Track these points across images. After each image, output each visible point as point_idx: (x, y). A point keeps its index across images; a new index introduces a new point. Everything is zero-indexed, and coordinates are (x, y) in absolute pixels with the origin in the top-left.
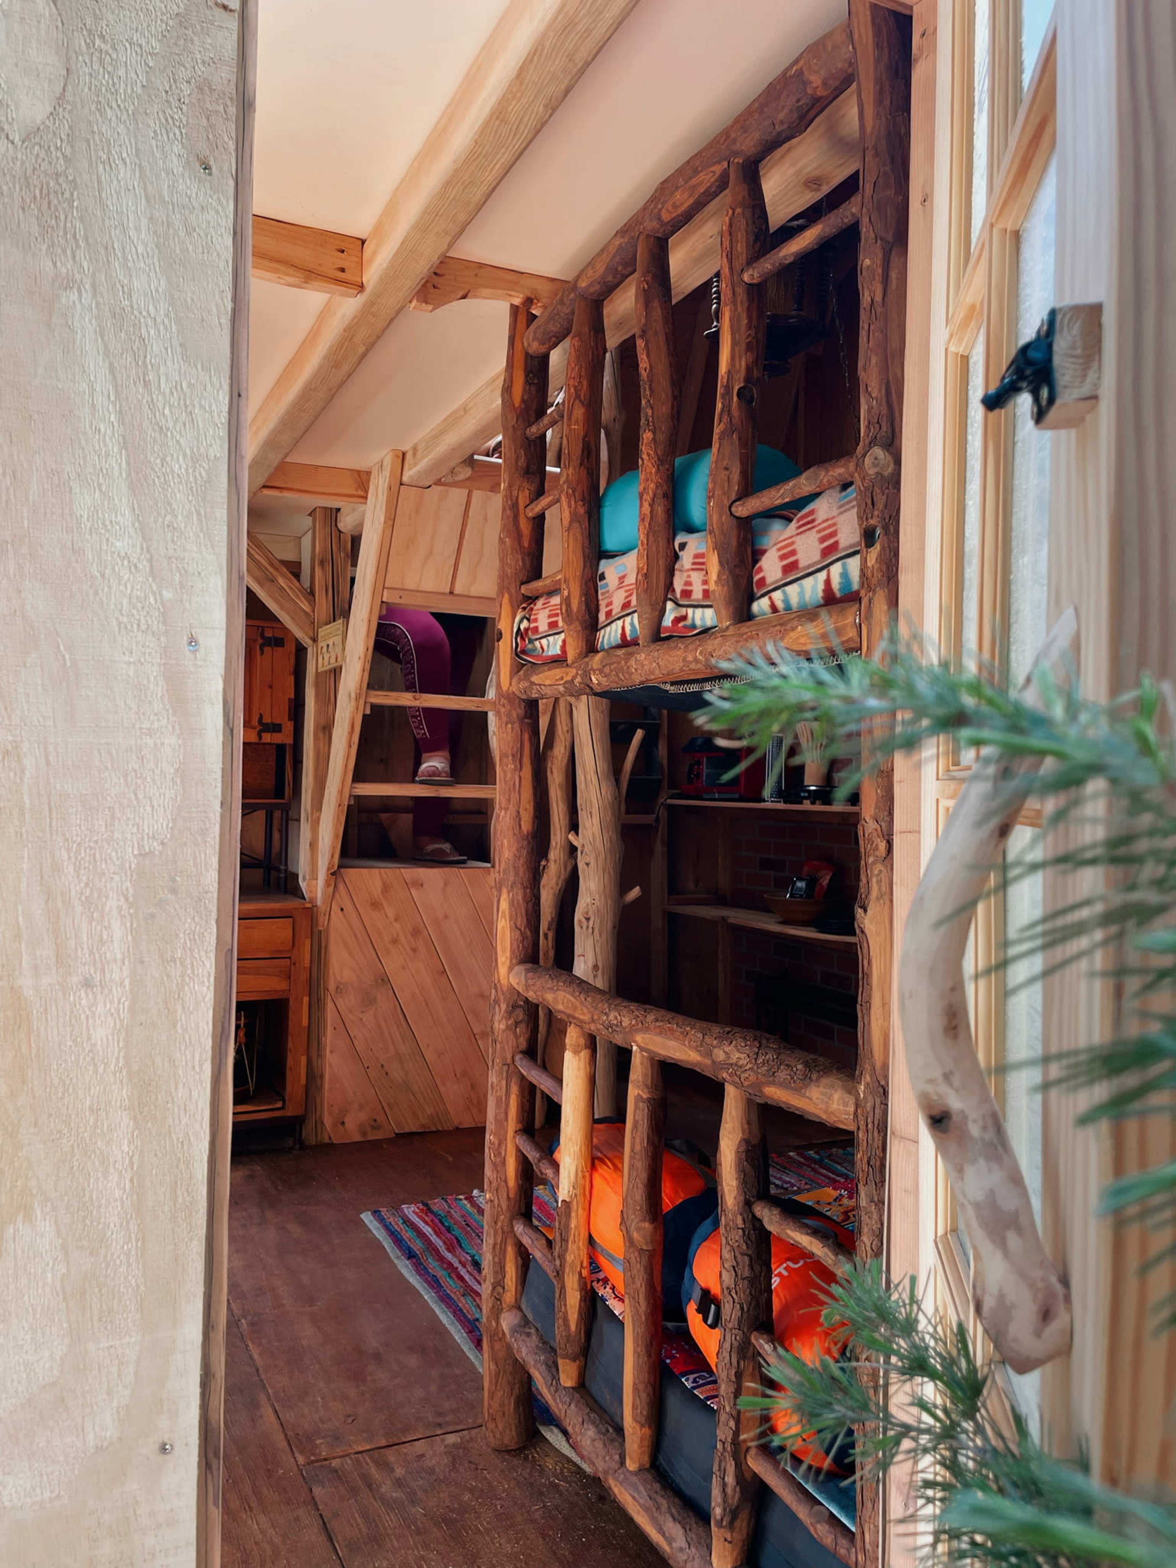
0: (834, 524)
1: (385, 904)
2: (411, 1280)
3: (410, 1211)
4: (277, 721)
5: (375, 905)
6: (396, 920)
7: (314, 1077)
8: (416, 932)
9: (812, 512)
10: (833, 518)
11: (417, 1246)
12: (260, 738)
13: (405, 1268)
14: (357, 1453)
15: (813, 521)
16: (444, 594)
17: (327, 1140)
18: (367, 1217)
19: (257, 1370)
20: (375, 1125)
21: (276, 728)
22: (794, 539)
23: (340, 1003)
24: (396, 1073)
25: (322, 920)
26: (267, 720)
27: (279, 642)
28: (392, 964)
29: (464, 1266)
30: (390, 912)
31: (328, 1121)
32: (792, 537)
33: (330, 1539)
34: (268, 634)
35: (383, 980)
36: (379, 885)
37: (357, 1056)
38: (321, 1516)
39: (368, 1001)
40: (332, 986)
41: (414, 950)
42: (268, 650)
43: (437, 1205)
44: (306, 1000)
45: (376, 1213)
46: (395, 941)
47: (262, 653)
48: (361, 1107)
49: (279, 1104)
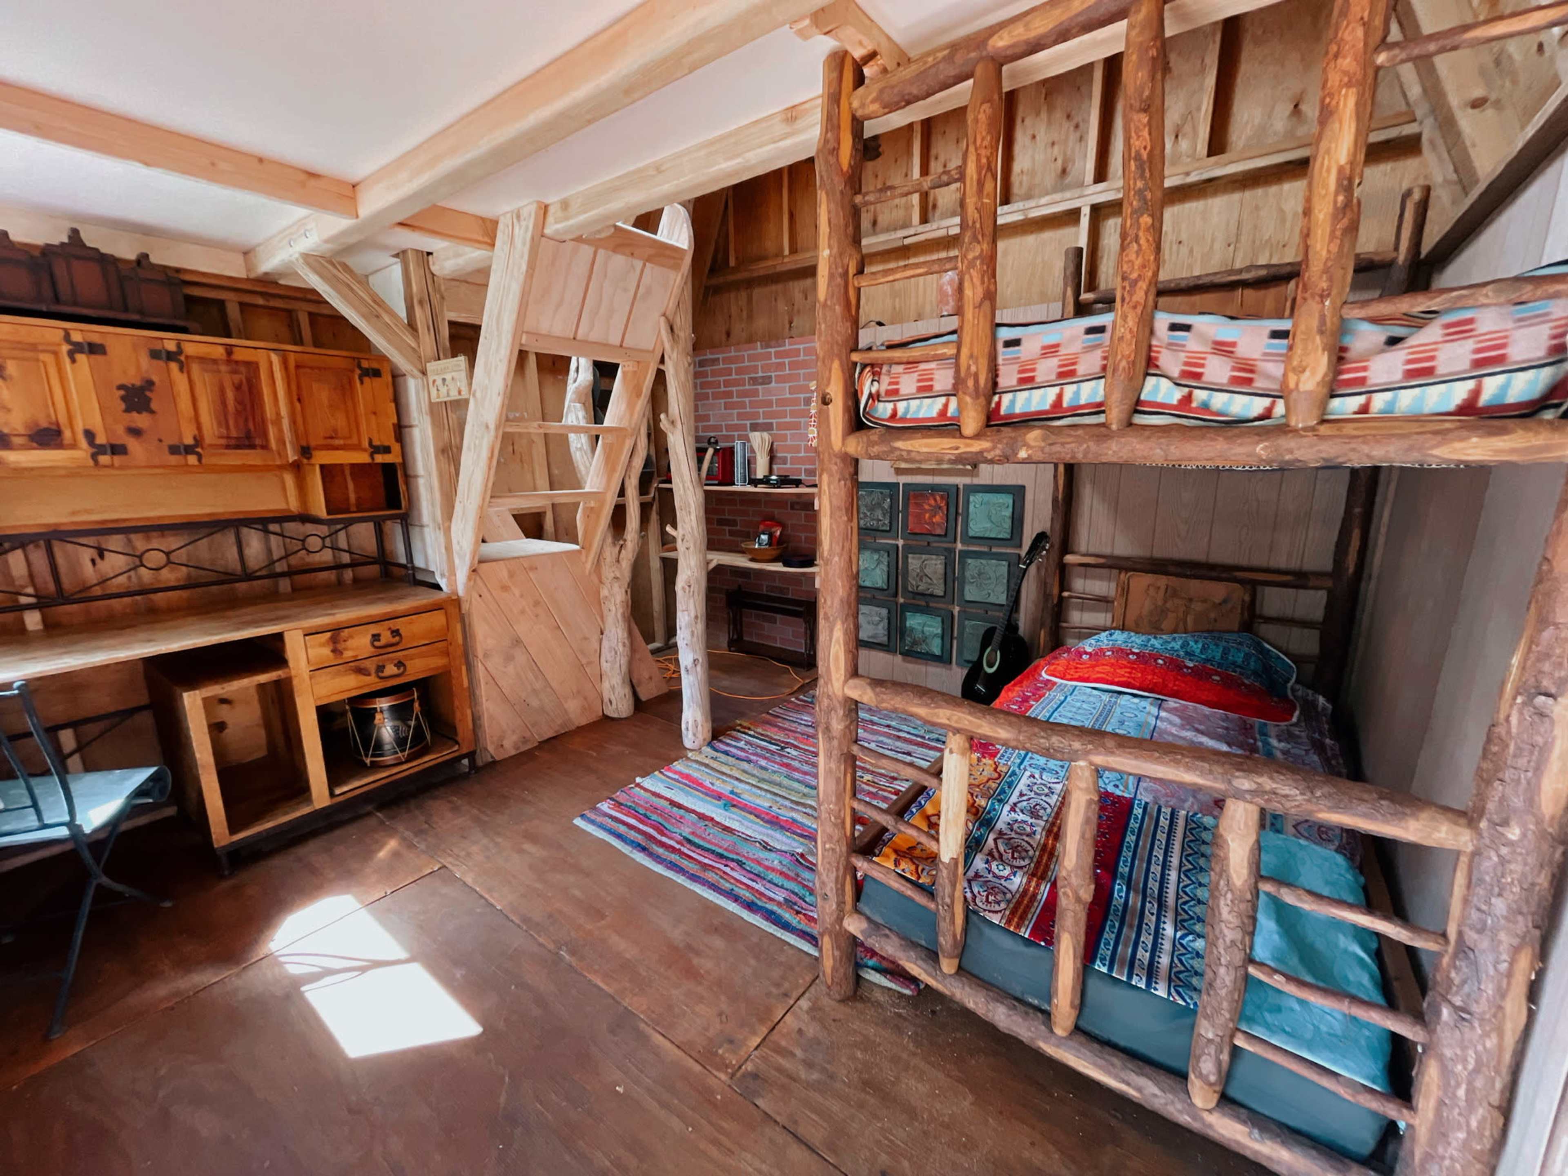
0: (1506, 337)
1: (513, 588)
2: (656, 869)
3: (605, 806)
4: (386, 444)
5: (505, 588)
6: (522, 596)
7: (476, 720)
8: (537, 604)
9: (1471, 321)
10: (1506, 330)
11: (639, 838)
12: (373, 459)
13: (640, 857)
14: (756, 1049)
15: (1471, 330)
16: (569, 339)
17: (491, 760)
18: (578, 822)
19: (613, 998)
20: (525, 740)
21: (387, 450)
22: (1440, 346)
23: (489, 665)
24: (535, 703)
25: (465, 607)
26: (376, 443)
27: (377, 373)
28: (522, 629)
29: (683, 845)
30: (517, 592)
31: (491, 748)
32: (1436, 343)
33: (813, 1151)
34: (365, 364)
35: (517, 642)
36: (505, 574)
37: (505, 698)
38: (784, 1128)
39: (509, 658)
40: (480, 654)
41: (537, 616)
42: (366, 380)
43: (620, 796)
44: (464, 668)
45: (582, 816)
46: (523, 612)
47: (362, 383)
48: (514, 731)
49: (456, 748)
